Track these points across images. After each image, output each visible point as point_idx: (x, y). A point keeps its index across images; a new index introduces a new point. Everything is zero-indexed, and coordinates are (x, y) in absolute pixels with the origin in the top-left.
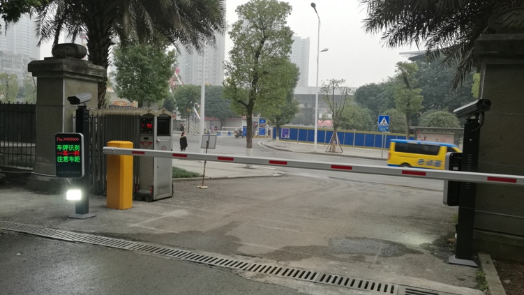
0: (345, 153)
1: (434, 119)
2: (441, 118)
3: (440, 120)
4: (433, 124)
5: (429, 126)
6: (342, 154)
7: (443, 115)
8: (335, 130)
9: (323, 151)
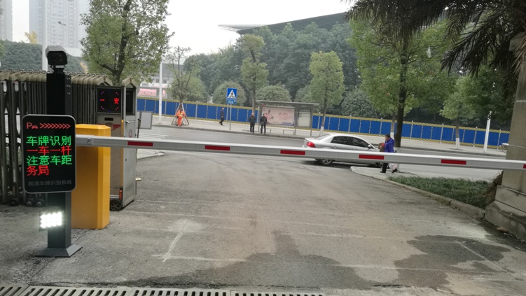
0: (191, 125)
1: (270, 93)
2: (276, 92)
3: (276, 94)
4: (269, 98)
5: (265, 99)
6: (189, 126)
7: (277, 89)
8: (181, 101)
9: (169, 123)
